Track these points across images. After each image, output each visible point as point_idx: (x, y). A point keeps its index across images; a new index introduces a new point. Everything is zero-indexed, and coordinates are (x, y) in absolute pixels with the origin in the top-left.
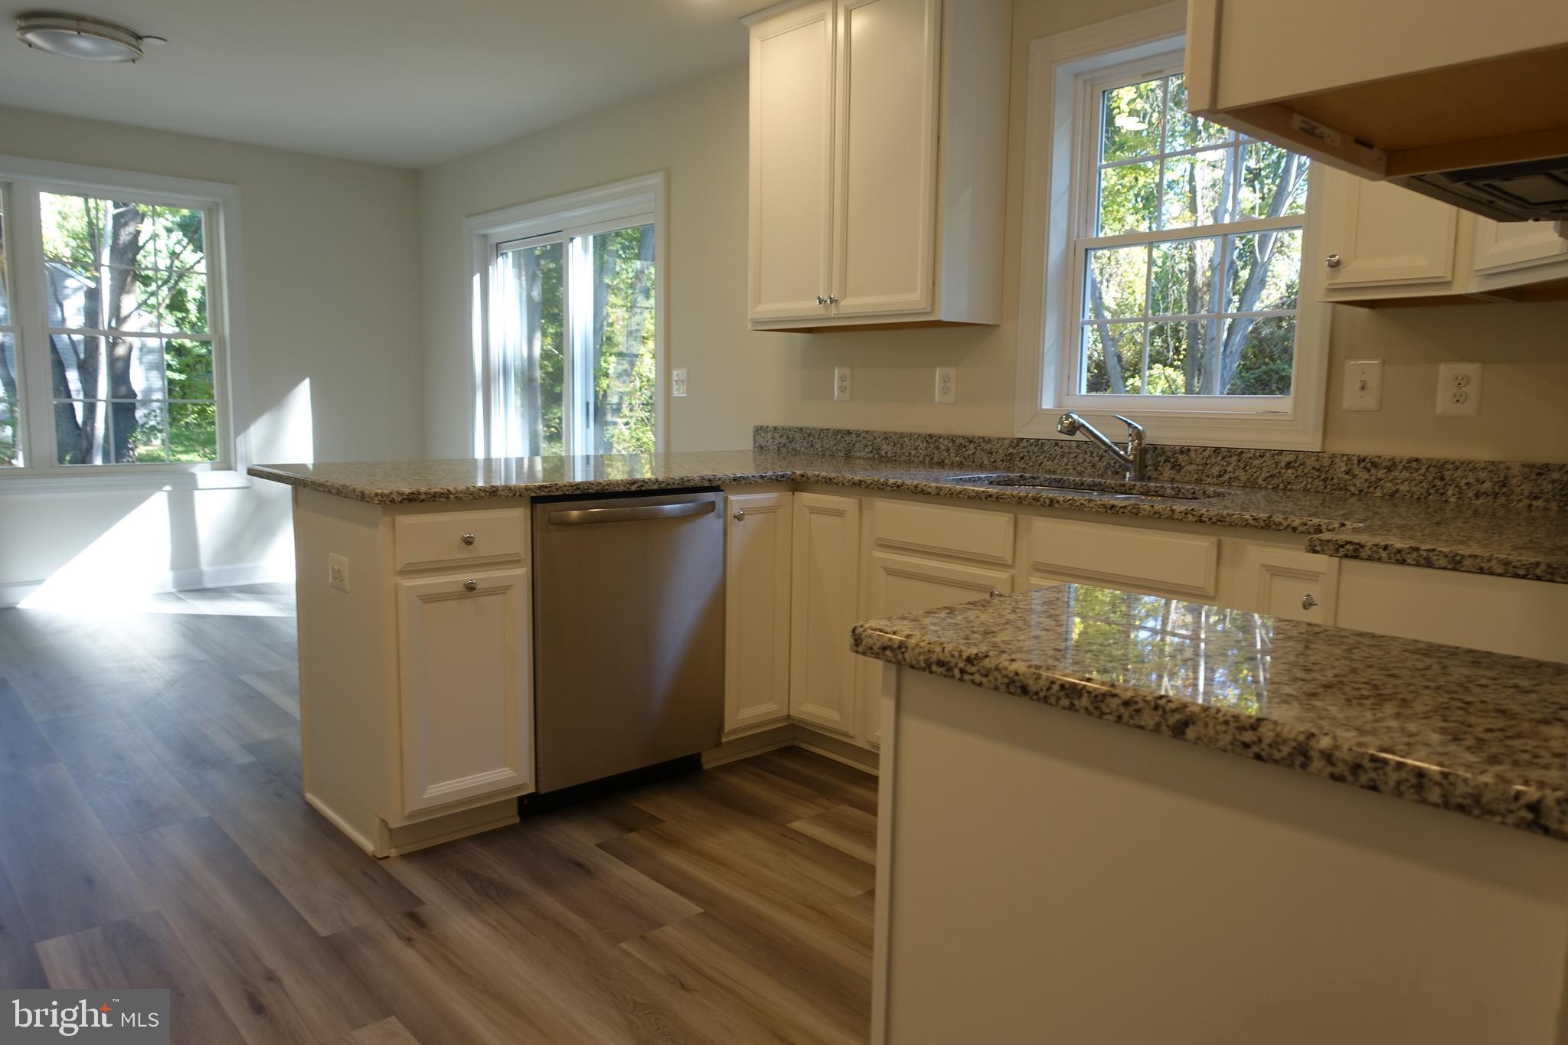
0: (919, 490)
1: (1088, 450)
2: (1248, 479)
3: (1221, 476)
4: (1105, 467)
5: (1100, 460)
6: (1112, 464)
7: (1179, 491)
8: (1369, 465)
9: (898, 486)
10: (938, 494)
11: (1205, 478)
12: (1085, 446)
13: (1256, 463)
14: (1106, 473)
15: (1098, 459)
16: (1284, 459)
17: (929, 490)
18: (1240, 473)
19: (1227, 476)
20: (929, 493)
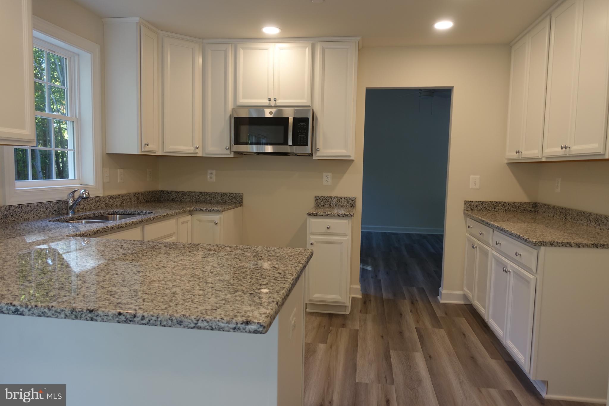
0: (120, 227)
1: (42, 206)
2: (90, 207)
3: (83, 208)
4: (49, 212)
5: (47, 210)
6: (51, 211)
7: (95, 214)
8: (112, 198)
9: (113, 228)
10: (126, 226)
11: (80, 210)
12: (40, 205)
13: (91, 202)
14: (49, 215)
15: (45, 209)
16: (97, 199)
17: (123, 226)
18: (88, 206)
19: (85, 208)
20: (123, 227)
